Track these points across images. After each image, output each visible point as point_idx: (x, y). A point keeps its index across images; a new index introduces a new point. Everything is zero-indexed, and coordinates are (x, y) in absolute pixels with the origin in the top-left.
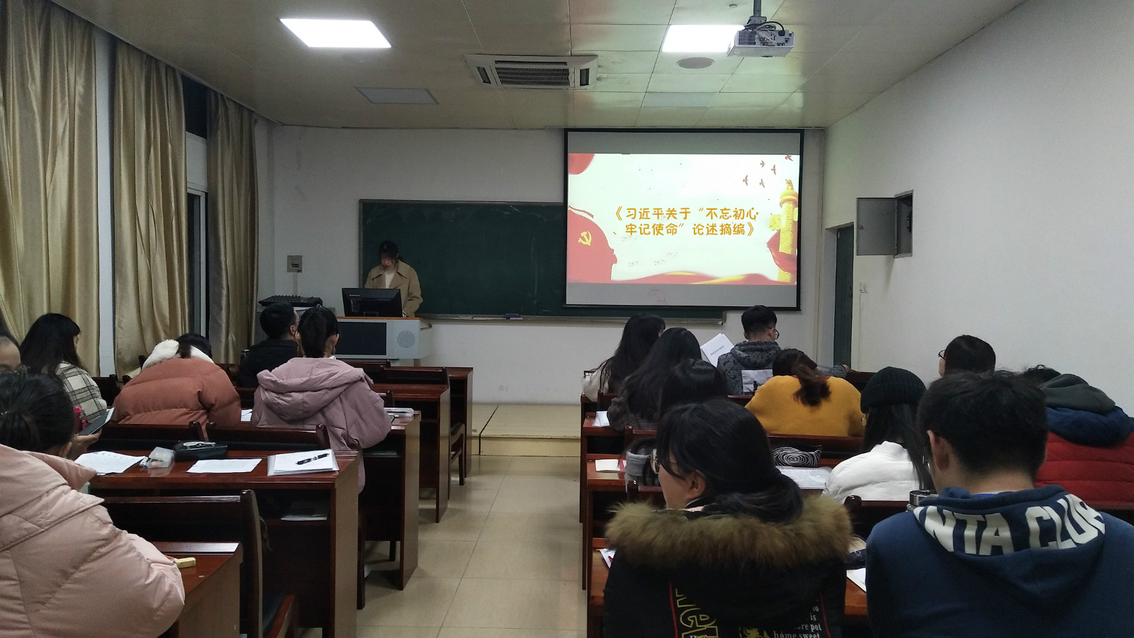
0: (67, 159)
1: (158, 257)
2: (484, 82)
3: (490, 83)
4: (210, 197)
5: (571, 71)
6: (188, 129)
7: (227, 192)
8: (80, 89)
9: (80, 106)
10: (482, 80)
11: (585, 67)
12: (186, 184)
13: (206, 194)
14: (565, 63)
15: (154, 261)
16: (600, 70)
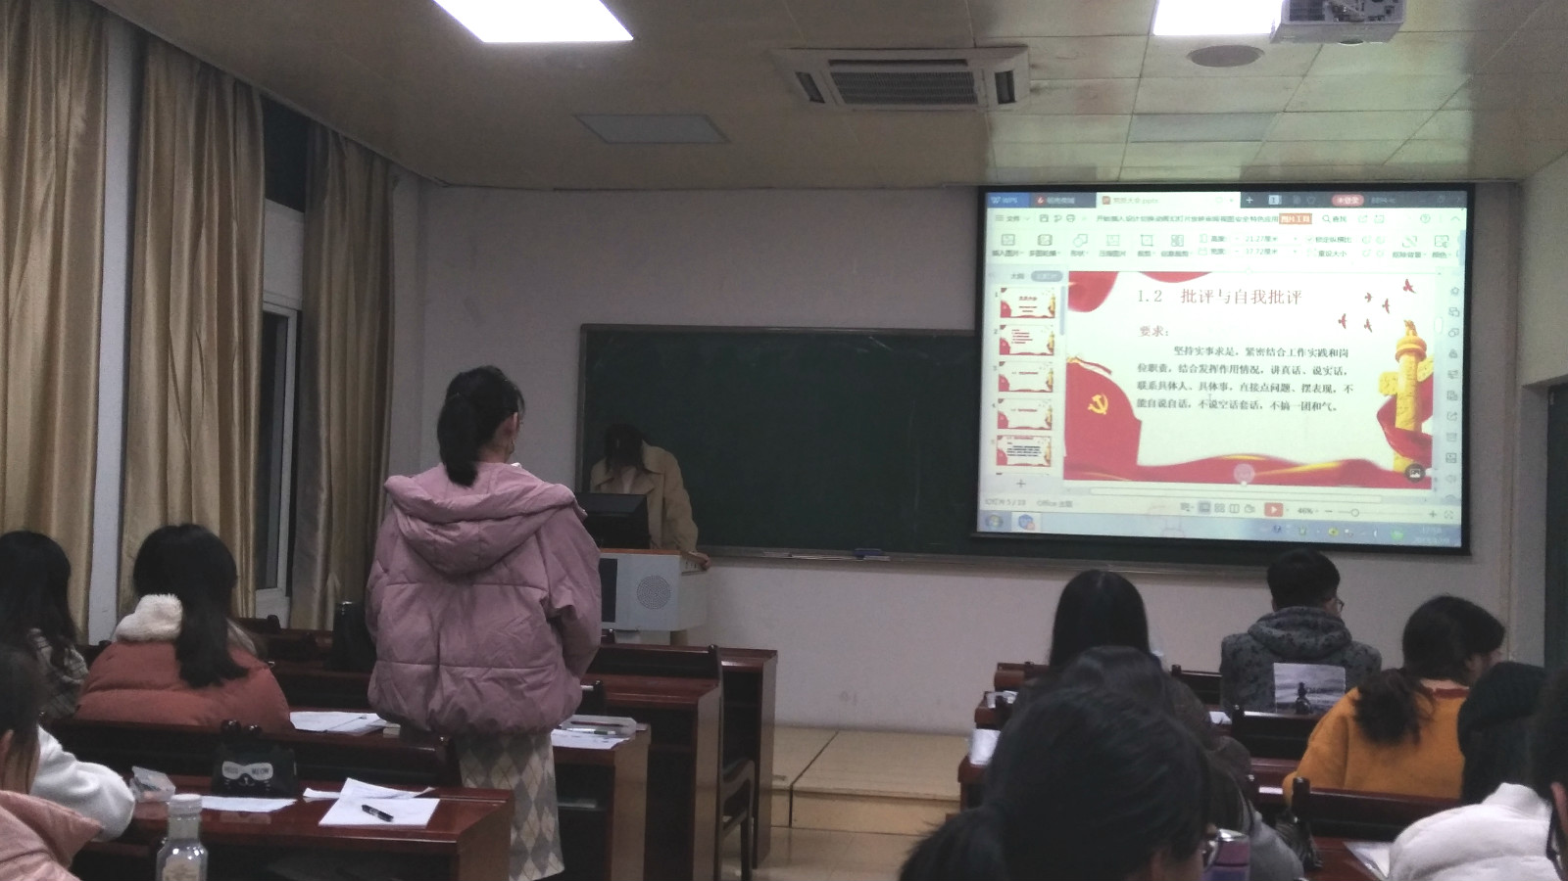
0: (48, 249)
1: (205, 427)
2: (812, 99)
3: (822, 101)
4: (306, 319)
5: (977, 76)
6: (269, 195)
7: (336, 310)
8: (78, 125)
9: (76, 155)
10: (808, 98)
11: (1004, 67)
12: (261, 295)
13: (300, 314)
14: (963, 62)
15: (198, 435)
16: (1035, 73)
